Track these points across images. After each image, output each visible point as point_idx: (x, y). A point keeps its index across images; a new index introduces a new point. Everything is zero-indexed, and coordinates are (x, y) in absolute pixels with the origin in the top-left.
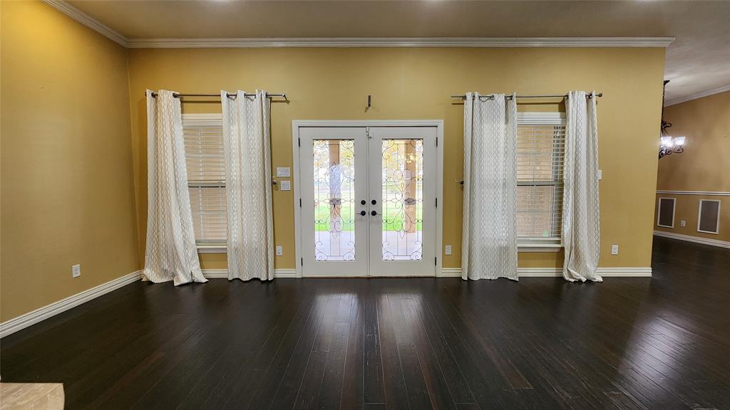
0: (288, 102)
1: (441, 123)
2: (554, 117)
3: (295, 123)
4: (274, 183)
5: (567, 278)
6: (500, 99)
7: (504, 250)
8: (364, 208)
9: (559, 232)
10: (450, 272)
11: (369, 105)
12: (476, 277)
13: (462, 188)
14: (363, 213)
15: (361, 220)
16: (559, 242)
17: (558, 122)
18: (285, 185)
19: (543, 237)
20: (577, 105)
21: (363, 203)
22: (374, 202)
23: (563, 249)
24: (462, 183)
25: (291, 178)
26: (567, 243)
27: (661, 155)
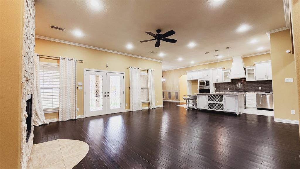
0: (82, 63)
1: (124, 73)
2: (146, 73)
3: (85, 70)
4: (77, 87)
5: (150, 108)
6: (137, 69)
7: (139, 103)
8: (105, 94)
9: (148, 99)
10: (128, 110)
11: (107, 66)
12: (133, 110)
13: (129, 89)
14: (105, 96)
15: (104, 98)
16: (148, 101)
17: (147, 75)
18: (80, 88)
19: (145, 100)
20: (150, 71)
21: (105, 93)
22: (108, 93)
23: (149, 102)
24: (129, 88)
25: (83, 86)
26: (150, 101)
27: (163, 82)
